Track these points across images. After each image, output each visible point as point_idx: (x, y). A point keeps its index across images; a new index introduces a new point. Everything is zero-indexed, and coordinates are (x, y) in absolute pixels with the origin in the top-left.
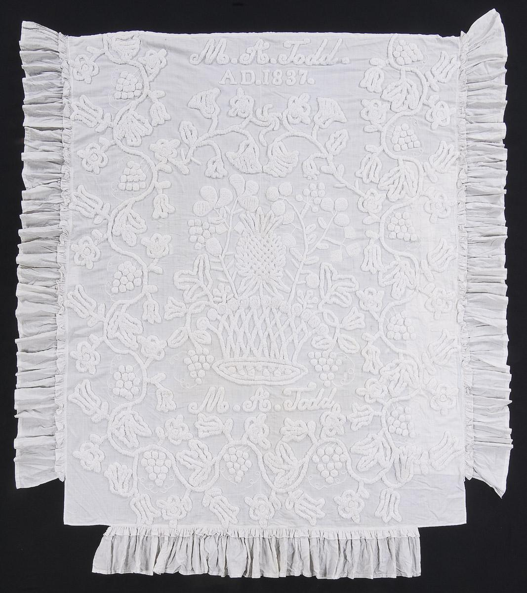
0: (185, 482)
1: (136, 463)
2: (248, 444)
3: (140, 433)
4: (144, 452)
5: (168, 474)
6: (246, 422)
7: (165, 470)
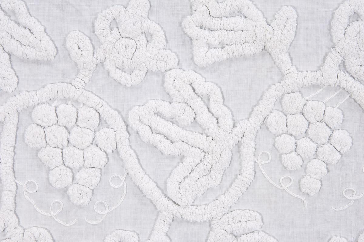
0: (156, 194)
1: (9, 137)
2: (344, 84)
3: (20, 51)
4: (34, 107)
5: (104, 170)
6: (336, 16)
7: (99, 158)
